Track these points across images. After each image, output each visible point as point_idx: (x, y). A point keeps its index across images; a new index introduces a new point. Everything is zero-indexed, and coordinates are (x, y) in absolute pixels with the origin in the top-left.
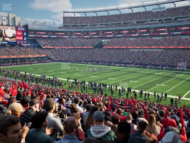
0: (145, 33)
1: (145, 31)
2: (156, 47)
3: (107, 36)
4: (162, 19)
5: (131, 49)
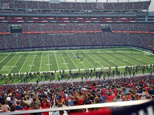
0: (53, 20)
1: (52, 18)
2: (69, 32)
3: (18, 21)
4: (63, 10)
5: (49, 33)
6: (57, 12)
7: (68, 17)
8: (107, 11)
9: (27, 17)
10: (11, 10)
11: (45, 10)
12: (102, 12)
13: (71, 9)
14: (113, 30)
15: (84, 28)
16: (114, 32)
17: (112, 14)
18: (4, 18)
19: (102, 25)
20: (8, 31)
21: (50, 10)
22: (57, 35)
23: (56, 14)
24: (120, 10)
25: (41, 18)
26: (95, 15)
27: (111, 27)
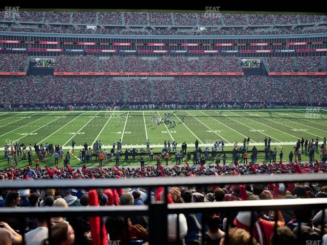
0: (128, 48)
1: (127, 44)
2: (161, 74)
3: (48, 50)
4: (152, 27)
5: (116, 76)
6: (137, 30)
7: (163, 41)
8: (257, 28)
9: (69, 42)
10: (34, 24)
11: (110, 25)
12: (244, 29)
13: (171, 24)
14: (272, 70)
15: (199, 65)
16: (274, 73)
17: (269, 33)
18: (17, 42)
19: (244, 60)
20: (22, 70)
21: (123, 25)
22: (133, 80)
23: (136, 33)
24: (289, 24)
25: (101, 44)
26: (228, 37)
27: (266, 64)
